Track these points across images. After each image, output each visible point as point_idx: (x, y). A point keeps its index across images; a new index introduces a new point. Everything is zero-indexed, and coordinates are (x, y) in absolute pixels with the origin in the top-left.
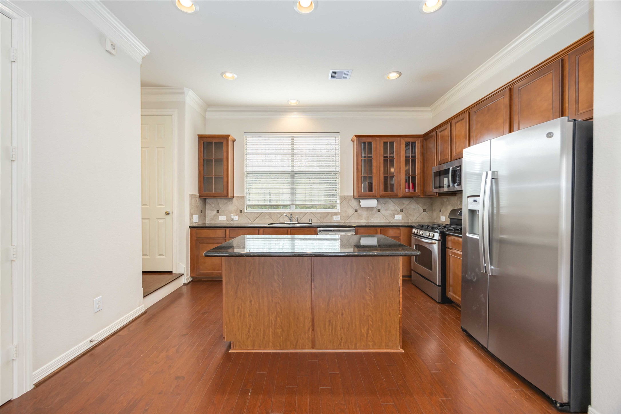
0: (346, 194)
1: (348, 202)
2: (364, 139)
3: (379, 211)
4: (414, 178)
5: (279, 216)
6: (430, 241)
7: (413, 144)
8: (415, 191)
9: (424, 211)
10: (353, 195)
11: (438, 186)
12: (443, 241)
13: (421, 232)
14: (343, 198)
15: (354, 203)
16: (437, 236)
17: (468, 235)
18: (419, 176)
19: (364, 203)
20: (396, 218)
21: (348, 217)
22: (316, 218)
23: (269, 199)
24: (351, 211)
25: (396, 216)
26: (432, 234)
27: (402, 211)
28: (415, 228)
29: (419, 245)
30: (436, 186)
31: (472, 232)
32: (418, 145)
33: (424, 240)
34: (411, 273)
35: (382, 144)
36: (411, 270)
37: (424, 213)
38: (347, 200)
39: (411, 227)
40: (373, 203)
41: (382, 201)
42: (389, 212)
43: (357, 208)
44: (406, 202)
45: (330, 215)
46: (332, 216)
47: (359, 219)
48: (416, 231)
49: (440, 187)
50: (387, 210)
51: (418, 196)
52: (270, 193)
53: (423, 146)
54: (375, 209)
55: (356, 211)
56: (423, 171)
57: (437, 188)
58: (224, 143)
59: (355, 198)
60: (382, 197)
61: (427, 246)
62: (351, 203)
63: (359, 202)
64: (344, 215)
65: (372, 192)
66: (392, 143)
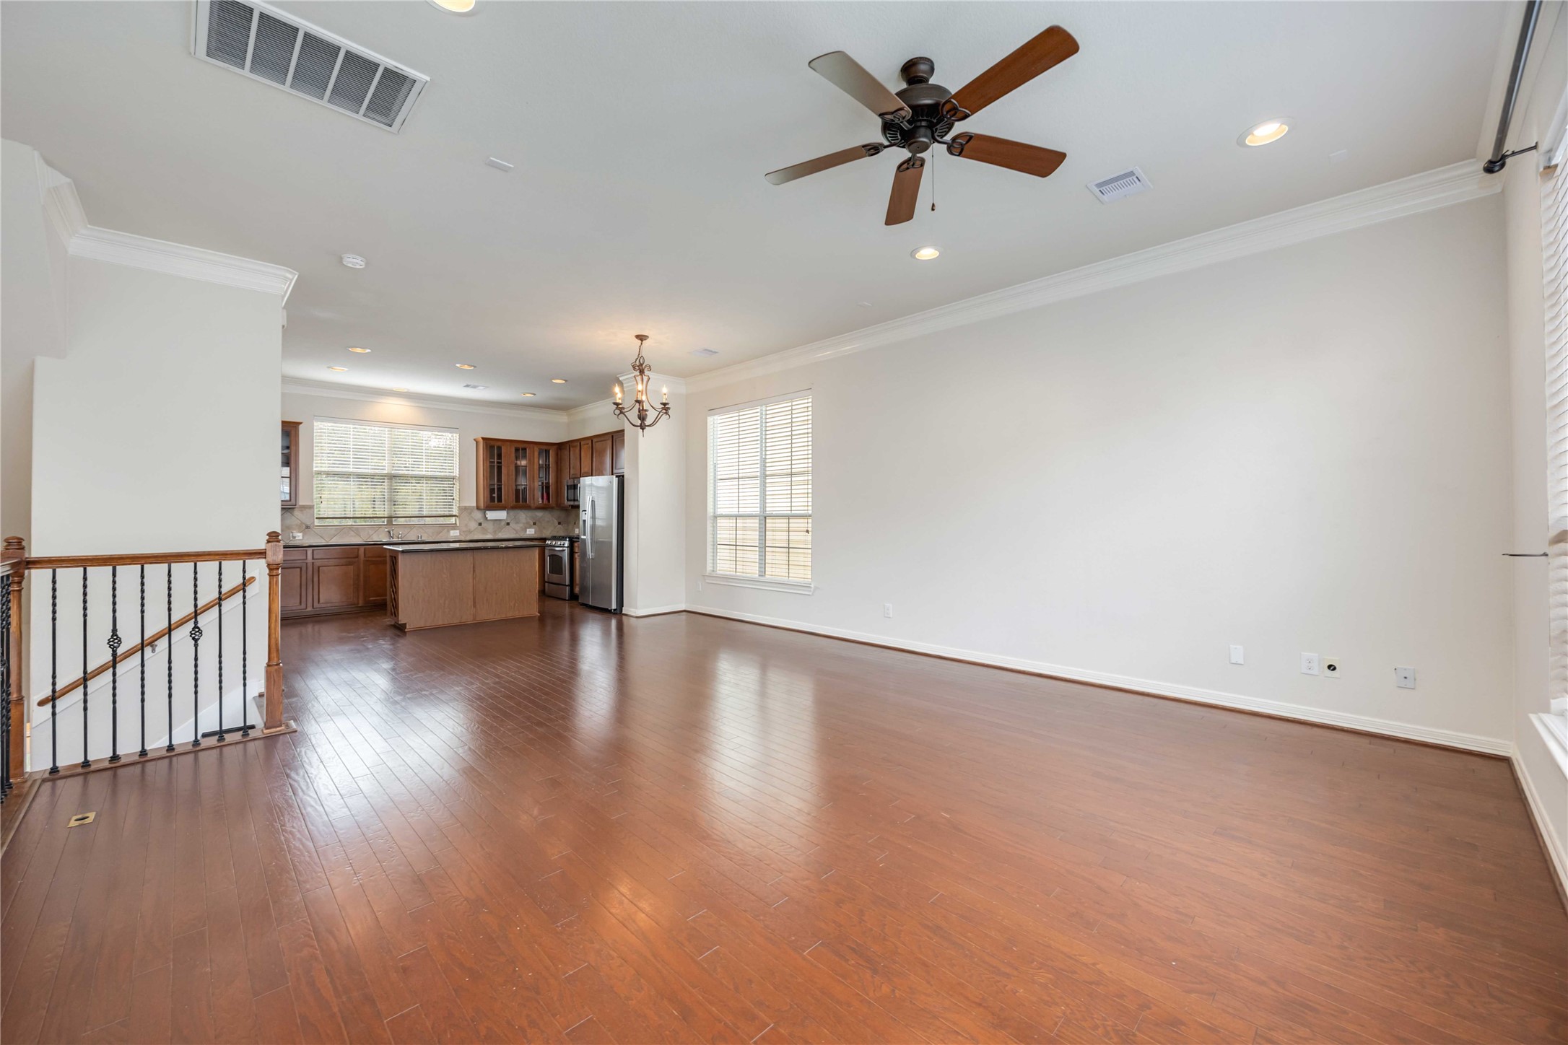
0: (467, 504)
1: (470, 513)
2: (492, 443)
3: (508, 524)
4: (548, 487)
5: (371, 532)
6: (561, 549)
7: (547, 452)
8: (549, 502)
9: (559, 523)
10: (475, 505)
11: (573, 498)
12: (571, 547)
13: (554, 543)
14: (463, 509)
15: (478, 515)
16: (567, 544)
17: (582, 537)
18: (554, 487)
19: (492, 515)
20: (528, 532)
21: (470, 532)
22: (426, 535)
23: (352, 509)
24: (473, 525)
25: (528, 530)
26: (562, 543)
27: (534, 524)
28: (549, 539)
29: (553, 555)
30: (569, 498)
31: (585, 535)
32: (552, 453)
33: (557, 549)
34: (544, 586)
35: (514, 450)
36: (545, 582)
37: (560, 526)
38: (469, 511)
39: (544, 540)
40: (502, 515)
41: (512, 513)
42: (521, 525)
43: (481, 521)
44: (539, 514)
45: (446, 530)
46: (448, 531)
47: (484, 534)
48: (549, 542)
49: (574, 500)
50: (517, 523)
51: (552, 508)
52: (354, 501)
53: (557, 454)
54: (503, 523)
55: (480, 524)
56: (557, 482)
57: (571, 500)
58: (293, 433)
59: (478, 508)
60: (513, 508)
61: (559, 554)
62: (473, 515)
63: (485, 513)
64: (464, 529)
65: (501, 502)
66: (524, 449)
